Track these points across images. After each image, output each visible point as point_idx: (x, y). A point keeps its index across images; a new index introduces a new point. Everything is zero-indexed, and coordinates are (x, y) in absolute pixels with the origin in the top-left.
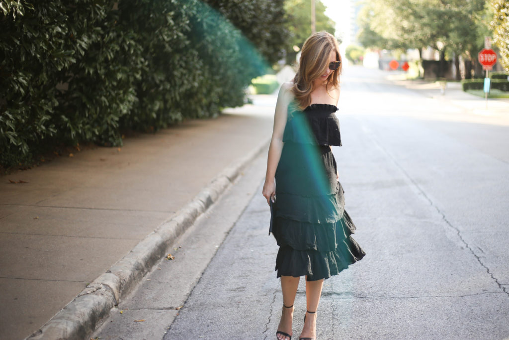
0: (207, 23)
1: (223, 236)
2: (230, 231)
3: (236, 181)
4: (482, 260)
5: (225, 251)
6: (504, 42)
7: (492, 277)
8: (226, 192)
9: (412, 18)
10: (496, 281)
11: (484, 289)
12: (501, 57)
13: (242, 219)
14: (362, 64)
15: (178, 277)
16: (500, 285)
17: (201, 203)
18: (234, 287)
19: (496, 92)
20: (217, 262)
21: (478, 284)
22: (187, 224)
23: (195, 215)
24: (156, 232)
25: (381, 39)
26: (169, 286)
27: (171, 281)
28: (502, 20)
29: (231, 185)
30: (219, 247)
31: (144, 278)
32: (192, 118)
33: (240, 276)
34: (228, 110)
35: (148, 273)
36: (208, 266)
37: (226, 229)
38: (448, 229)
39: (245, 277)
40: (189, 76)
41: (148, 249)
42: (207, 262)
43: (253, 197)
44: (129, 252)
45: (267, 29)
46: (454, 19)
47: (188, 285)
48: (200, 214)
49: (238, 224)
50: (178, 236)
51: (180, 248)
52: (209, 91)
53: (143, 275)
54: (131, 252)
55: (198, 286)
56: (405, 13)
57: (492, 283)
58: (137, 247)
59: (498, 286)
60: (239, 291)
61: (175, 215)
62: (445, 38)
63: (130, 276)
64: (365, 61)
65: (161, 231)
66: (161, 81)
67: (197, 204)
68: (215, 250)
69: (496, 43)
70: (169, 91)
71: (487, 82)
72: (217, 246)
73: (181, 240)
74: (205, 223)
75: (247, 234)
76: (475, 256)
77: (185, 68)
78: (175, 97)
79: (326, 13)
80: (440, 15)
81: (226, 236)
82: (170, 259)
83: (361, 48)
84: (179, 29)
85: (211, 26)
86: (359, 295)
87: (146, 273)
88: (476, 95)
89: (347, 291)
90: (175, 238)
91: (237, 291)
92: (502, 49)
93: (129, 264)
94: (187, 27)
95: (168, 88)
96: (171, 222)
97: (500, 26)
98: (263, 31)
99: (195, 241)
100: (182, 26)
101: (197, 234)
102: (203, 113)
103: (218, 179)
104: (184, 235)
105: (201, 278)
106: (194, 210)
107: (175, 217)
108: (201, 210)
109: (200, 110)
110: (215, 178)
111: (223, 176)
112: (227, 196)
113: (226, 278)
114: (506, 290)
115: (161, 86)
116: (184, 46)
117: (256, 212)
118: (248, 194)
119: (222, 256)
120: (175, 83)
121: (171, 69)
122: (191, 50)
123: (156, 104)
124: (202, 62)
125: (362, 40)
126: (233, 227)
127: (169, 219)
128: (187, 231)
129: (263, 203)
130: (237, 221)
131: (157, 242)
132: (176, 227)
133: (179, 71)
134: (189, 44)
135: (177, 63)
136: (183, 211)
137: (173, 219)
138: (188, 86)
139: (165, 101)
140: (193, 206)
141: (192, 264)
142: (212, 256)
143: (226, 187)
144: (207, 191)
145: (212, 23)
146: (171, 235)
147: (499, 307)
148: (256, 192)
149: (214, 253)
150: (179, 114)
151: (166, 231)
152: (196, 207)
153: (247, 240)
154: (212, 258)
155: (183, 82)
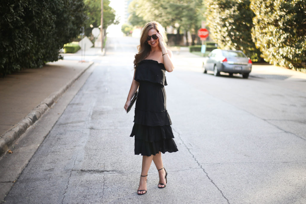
0: (35, 11)
1: (43, 139)
2: (47, 136)
3: (52, 107)
4: (190, 150)
5: (43, 148)
6: (212, 24)
7: (195, 160)
8: (45, 113)
9: (161, 8)
10: (197, 162)
11: (190, 166)
12: (210, 33)
13: (54, 129)
14: (131, 36)
16: (199, 164)
17: (30, 119)
18: (47, 168)
19: (208, 52)
20: (38, 154)
21: (187, 164)
22: (21, 132)
23: (26, 126)
24: (1, 137)
25: (142, 21)
26: (9, 169)
27: (10, 166)
28: (211, 12)
29: (49, 108)
30: (40, 146)
32: (27, 68)
34: (50, 63)
36: (32, 157)
37: (45, 135)
39: (54, 163)
40: (24, 43)
42: (32, 154)
43: (61, 116)
45: (72, 15)
46: (184, 10)
47: (20, 168)
48: (29, 126)
49: (52, 132)
50: (15, 139)
51: (16, 146)
52: (37, 52)
55: (26, 168)
56: (156, 6)
57: (195, 163)
59: (198, 165)
60: (50, 171)
61: (14, 127)
62: (179, 21)
64: (133, 34)
65: (5, 137)
66: (7, 46)
67: (27, 120)
68: (37, 147)
69: (208, 25)
70: (12, 51)
71: (203, 47)
72: (39, 145)
73: (17, 142)
74: (32, 131)
75: (57, 138)
76: (187, 148)
77: (21, 38)
78: (16, 55)
79: (110, 5)
80: (177, 8)
81: (44, 139)
82: (10, 153)
83: (131, 26)
84: (18, 15)
86: (119, 171)
88: (197, 55)
89: (113, 169)
90: (13, 140)
91: (49, 171)
92: (211, 28)
94: (22, 14)
95: (11, 50)
96: (11, 131)
97: (210, 15)
98: (70, 16)
99: (25, 142)
100: (19, 13)
101: (27, 138)
102: (33, 65)
103: (41, 105)
104: (19, 138)
105: (28, 163)
106: (25, 124)
107: (14, 128)
108: (30, 123)
109: (31, 63)
110: (39, 104)
111: (44, 103)
112: (46, 115)
113: (43, 164)
114: (202, 167)
115: (7, 49)
116: (21, 25)
117: (62, 124)
118: (58, 114)
119: (41, 151)
120: (16, 47)
121: (13, 39)
122: (25, 27)
123: (4, 60)
124: (33, 35)
125: (131, 21)
126: (49, 133)
127: (10, 129)
128: (21, 137)
129: (67, 119)
130: (51, 130)
131: (2, 143)
132: (14, 134)
133: (18, 40)
134: (24, 23)
135: (17, 35)
136: (18, 125)
137: (12, 129)
138: (24, 49)
139: (10, 58)
140: (25, 122)
141: (23, 156)
142: (35, 151)
143: (46, 110)
144: (34, 112)
145: (38, 11)
146: (11, 139)
147: (197, 176)
148: (63, 112)
149: (36, 149)
150: (19, 66)
151: (7, 137)
152: (26, 122)
153: (56, 141)
154: (35, 152)
155: (20, 46)
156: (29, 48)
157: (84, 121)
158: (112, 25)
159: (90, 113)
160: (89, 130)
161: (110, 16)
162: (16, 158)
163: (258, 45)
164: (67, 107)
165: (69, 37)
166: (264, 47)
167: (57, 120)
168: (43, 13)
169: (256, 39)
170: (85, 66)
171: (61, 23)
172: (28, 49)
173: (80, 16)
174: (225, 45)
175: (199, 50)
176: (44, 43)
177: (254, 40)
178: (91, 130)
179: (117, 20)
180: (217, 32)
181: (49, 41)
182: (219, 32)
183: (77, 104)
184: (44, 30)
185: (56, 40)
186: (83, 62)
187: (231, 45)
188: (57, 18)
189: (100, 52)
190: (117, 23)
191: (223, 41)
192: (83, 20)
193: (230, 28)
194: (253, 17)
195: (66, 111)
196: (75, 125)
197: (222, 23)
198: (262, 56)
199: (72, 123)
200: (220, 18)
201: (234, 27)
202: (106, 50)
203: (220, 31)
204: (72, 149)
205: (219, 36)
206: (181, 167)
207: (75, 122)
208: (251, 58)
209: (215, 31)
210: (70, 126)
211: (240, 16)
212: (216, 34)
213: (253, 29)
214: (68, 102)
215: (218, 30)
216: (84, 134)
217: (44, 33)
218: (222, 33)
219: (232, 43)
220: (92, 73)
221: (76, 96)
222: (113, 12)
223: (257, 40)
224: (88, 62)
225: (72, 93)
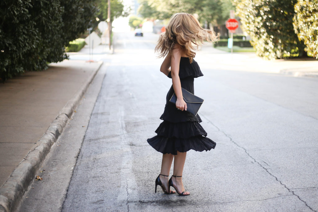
1: (75, 159)
2: (78, 155)
3: (72, 117)
4: (269, 171)
5: (80, 172)
6: (244, 14)
7: (281, 184)
8: (67, 126)
10: (285, 187)
11: (279, 193)
12: (241, 24)
13: (84, 146)
15: (49, 194)
16: (289, 189)
17: (53, 135)
18: (95, 200)
19: (236, 48)
20: (76, 180)
21: (273, 190)
22: (46, 151)
23: (50, 144)
24: (26, 160)
25: (156, 12)
26: (44, 201)
27: (44, 197)
29: (69, 120)
30: (74, 169)
31: (24, 196)
32: (30, 70)
33: (97, 191)
34: (53, 64)
35: (26, 192)
36: (69, 184)
37: (75, 153)
38: (237, 148)
39: (101, 192)
40: (29, 40)
41: (24, 174)
42: (68, 181)
43: (87, 129)
44: (9, 177)
45: (81, 5)
47: (59, 201)
48: (53, 143)
49: (83, 150)
50: (41, 161)
51: (44, 170)
52: (42, 51)
53: (22, 194)
54: (11, 176)
55: (66, 200)
57: (283, 188)
58: (14, 172)
59: (288, 191)
60: (99, 203)
61: (36, 145)
62: (199, 12)
63: (15, 196)
64: (143, 27)
65: (29, 158)
66: (9, 44)
67: (50, 136)
68: (72, 171)
69: (238, 15)
70: (16, 51)
71: (231, 41)
72: (72, 168)
73: (44, 164)
74: (58, 150)
75: (92, 158)
76: (264, 168)
77: (26, 35)
78: (19, 55)
81: (77, 160)
82: (39, 180)
83: (140, 18)
84: (25, 6)
85: (45, 4)
86: (190, 202)
87: (25, 192)
88: (223, 50)
90: (39, 163)
91: (98, 204)
92: (242, 19)
93: (12, 186)
94: (30, 5)
95: (15, 49)
96: (35, 151)
97: (240, 3)
98: (79, 7)
99: (54, 164)
100: (26, 4)
101: (54, 159)
102: (37, 67)
103: (60, 116)
104: (45, 160)
105: (67, 194)
106: (49, 141)
107: (37, 147)
108: (53, 140)
109: (35, 64)
110: (58, 115)
111: (63, 113)
112: (69, 128)
113: (86, 194)
114: (295, 193)
115: (10, 48)
116: (27, 18)
117: (93, 140)
118: (83, 127)
119: (78, 176)
120: (20, 46)
121: (17, 36)
122: (31, 21)
123: (6, 61)
124: (38, 30)
125: (142, 12)
126: (80, 152)
127: (32, 148)
128: (46, 157)
129: (96, 133)
130: (81, 148)
131: (29, 168)
132: (39, 155)
133: (23, 37)
134: (30, 17)
135: (21, 31)
136: (41, 142)
137: (36, 149)
138: (29, 47)
139: (12, 59)
140: (48, 138)
141: (57, 183)
142: (71, 176)
143: (66, 121)
144: (55, 125)
145: (47, 2)
146: (37, 161)
147: (294, 206)
148: (89, 125)
149: (71, 174)
150: (22, 68)
151: (33, 159)
152: (50, 139)
153: (93, 162)
154: (71, 178)
155: (25, 45)
156: (35, 47)
157: (119, 135)
158: (121, 17)
159: (122, 125)
160: (130, 146)
161: (118, 7)
162: (48, 186)
163: (301, 37)
164: (90, 118)
165: (76, 33)
166: (309, 39)
167: (84, 135)
168: (53, 4)
169: (298, 30)
170: (95, 66)
171: (68, 16)
172: (33, 47)
173: (89, 7)
174: (259, 39)
175: (225, 44)
176: (49, 40)
177: (296, 32)
178: (132, 146)
179: (126, 12)
180: (249, 23)
181: (55, 37)
182: (252, 23)
183: (102, 114)
184: (51, 25)
185: (62, 36)
186: (91, 62)
187: (267, 37)
188: (65, 9)
189: (107, 49)
190: (126, 15)
191: (257, 33)
192: (92, 13)
193: (265, 17)
194: (294, 5)
195: (90, 122)
196: (109, 140)
197: (256, 12)
198: (306, 49)
199: (104, 138)
200: (253, 6)
201: (270, 16)
202: (114, 47)
203: (254, 22)
204: (116, 172)
205: (252, 28)
206: (267, 194)
207: (109, 137)
208: (291, 53)
209: (247, 21)
210: (103, 142)
211: (277, 3)
212: (248, 25)
213: (295, 18)
214: (89, 111)
215: (250, 21)
216: (125, 152)
217: (50, 28)
218: (256, 24)
219: (268, 36)
220: (105, 75)
221: (97, 104)
222: (121, 3)
223: (300, 31)
224: (97, 62)
225: (90, 100)
